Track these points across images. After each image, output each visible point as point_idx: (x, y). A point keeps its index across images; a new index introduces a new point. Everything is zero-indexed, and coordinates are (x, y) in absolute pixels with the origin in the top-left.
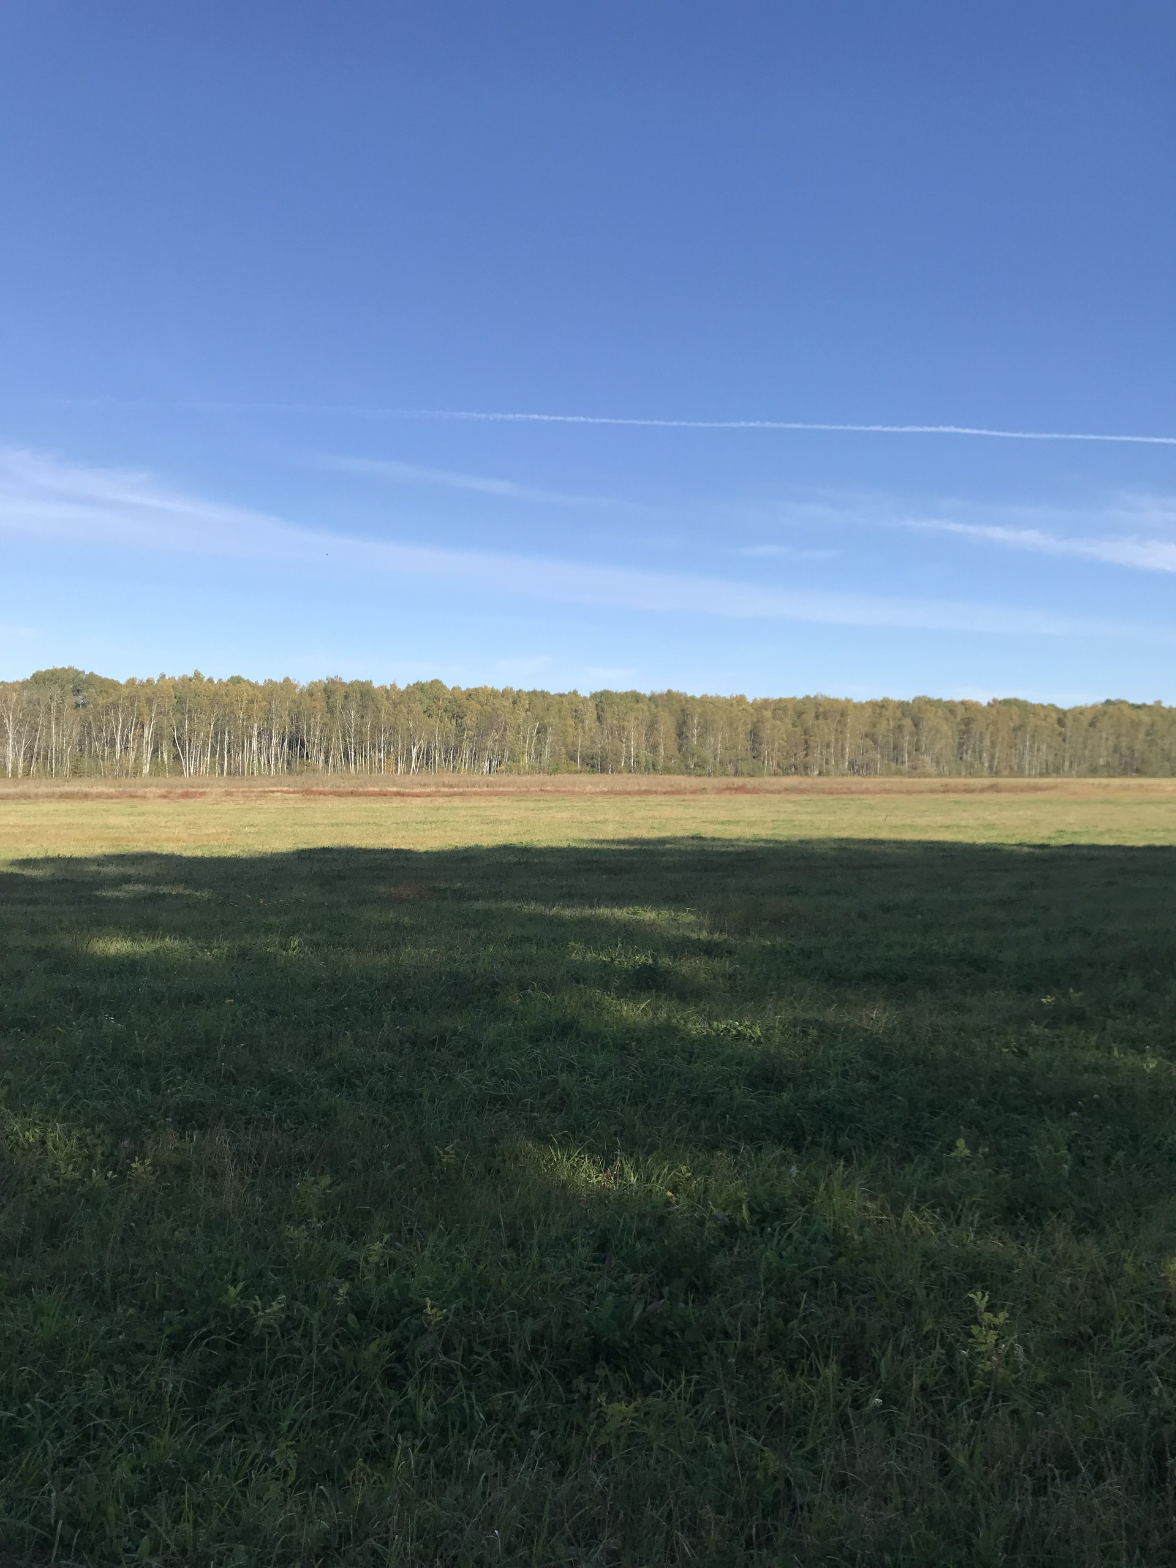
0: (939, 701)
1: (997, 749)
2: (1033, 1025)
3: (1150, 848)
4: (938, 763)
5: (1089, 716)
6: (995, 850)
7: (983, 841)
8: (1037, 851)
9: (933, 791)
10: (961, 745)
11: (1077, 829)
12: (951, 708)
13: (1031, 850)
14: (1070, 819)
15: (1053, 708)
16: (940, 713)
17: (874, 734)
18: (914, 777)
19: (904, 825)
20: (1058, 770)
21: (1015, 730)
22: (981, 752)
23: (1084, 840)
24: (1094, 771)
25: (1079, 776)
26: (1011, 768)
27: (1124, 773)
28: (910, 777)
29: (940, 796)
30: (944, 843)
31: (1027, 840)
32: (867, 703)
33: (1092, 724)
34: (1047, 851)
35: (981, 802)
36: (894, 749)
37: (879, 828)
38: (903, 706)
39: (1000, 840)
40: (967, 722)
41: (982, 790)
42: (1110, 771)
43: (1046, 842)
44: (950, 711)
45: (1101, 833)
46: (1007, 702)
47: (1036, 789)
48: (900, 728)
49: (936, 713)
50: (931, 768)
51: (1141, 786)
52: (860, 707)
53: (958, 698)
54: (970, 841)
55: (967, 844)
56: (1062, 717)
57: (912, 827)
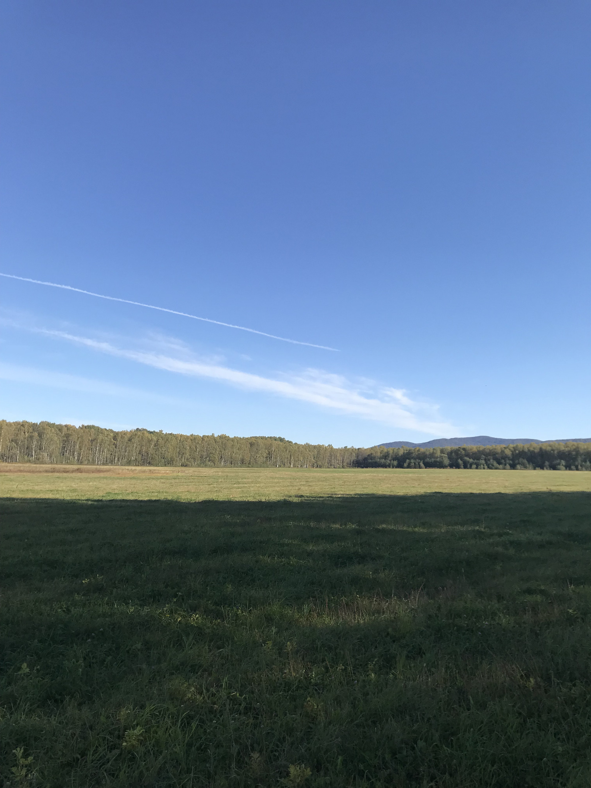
0: (54, 424)
1: (82, 451)
2: (76, 595)
3: (150, 501)
4: (51, 457)
5: (129, 436)
6: (74, 503)
7: (68, 498)
8: (96, 503)
9: (47, 471)
10: (64, 448)
11: (116, 492)
12: (60, 428)
13: (92, 503)
14: (115, 486)
15: (111, 431)
16: (53, 430)
17: (17, 440)
18: (37, 464)
19: (27, 490)
20: (112, 462)
21: (92, 441)
22: (74, 452)
23: (119, 497)
24: (129, 463)
25: (122, 465)
26: (89, 460)
27: (143, 464)
28: (35, 464)
29: (50, 474)
30: (48, 499)
31: (91, 497)
32: (13, 423)
33: (130, 440)
34: (100, 503)
35: (71, 478)
36: (27, 449)
37: (13, 491)
38: (34, 426)
39: (78, 498)
40: (67, 436)
41: (73, 471)
42: (137, 463)
43: (100, 498)
44: (59, 430)
45: (128, 494)
46: (89, 427)
47: (99, 471)
48: (31, 437)
49: (51, 431)
50: (47, 459)
51: (150, 471)
52: (9, 425)
53: (64, 424)
54: (62, 498)
55: (61, 500)
56: (116, 435)
57: (33, 491)
